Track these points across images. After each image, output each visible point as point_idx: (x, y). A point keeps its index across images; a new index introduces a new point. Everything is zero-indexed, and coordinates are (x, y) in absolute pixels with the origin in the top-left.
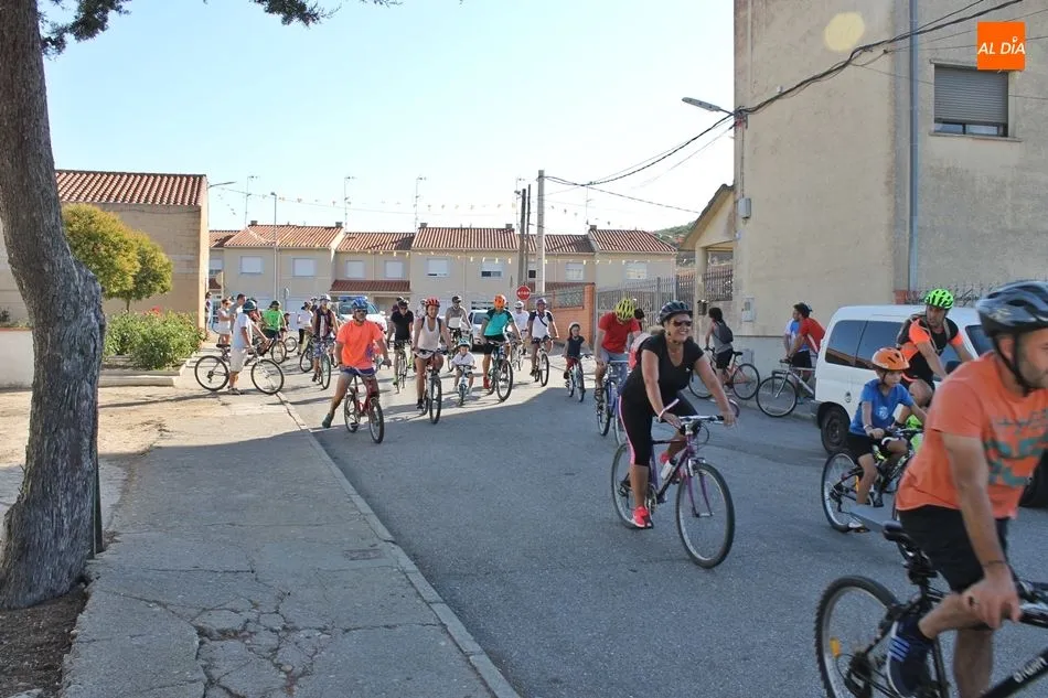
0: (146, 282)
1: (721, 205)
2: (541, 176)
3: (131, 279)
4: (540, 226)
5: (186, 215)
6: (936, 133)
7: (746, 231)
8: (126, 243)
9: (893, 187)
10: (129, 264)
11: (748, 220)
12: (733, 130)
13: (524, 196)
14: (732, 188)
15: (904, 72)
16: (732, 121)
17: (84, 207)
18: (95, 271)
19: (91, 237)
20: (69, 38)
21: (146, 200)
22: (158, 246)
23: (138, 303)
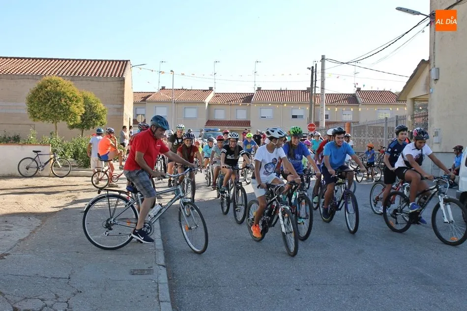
0: (92, 120)
1: (422, 72)
2: (323, 59)
3: (79, 118)
4: (323, 88)
5: (116, 83)
7: (435, 88)
8: (76, 97)
10: (78, 109)
11: (437, 81)
12: (429, 26)
13: (313, 70)
14: (428, 62)
16: (428, 20)
17: (54, 78)
18: (60, 113)
19: (58, 94)
21: (95, 75)
22: (99, 100)
23: (88, 131)
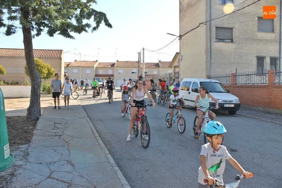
0: (49, 75)
2: (143, 49)
3: (46, 74)
4: (143, 61)
5: (58, 59)
6: (216, 42)
7: (181, 63)
8: (45, 66)
9: (206, 53)
10: (45, 71)
11: (182, 60)
12: (179, 40)
13: (139, 54)
14: (179, 53)
15: (209, 29)
16: (179, 38)
19: (37, 65)
22: (52, 67)
23: (47, 80)
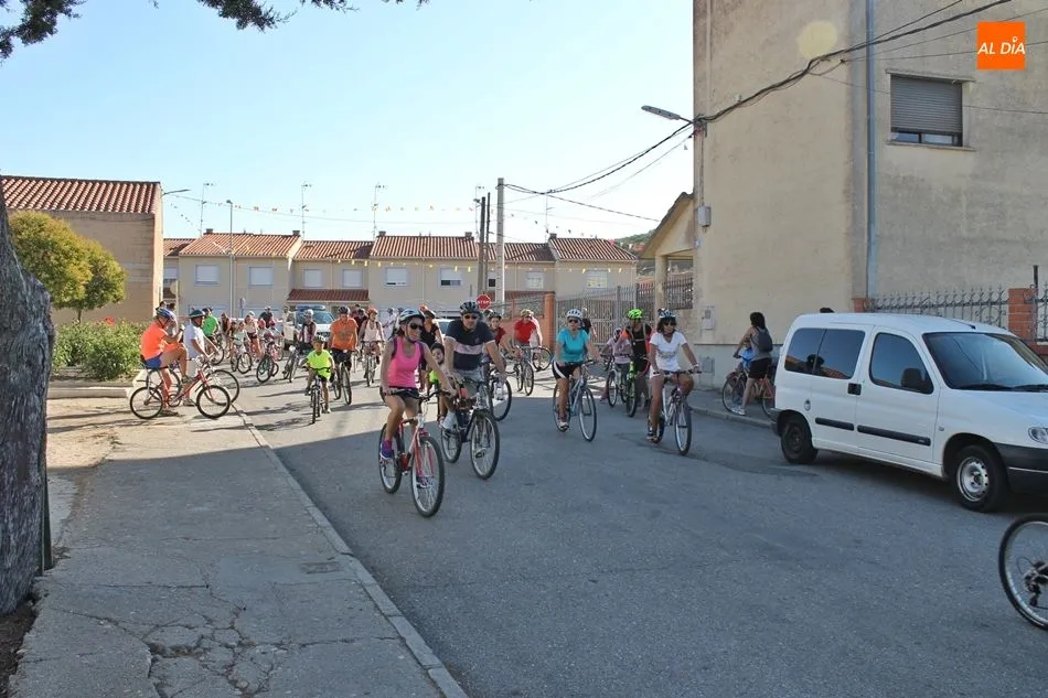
0: (97, 291)
1: (680, 214)
2: (501, 184)
3: (82, 288)
4: (500, 235)
5: (140, 223)
6: (892, 142)
7: (705, 239)
8: (77, 251)
9: (850, 194)
10: (80, 273)
11: (708, 229)
12: (692, 139)
13: (484, 204)
14: (692, 197)
15: (861, 81)
16: (691, 129)
17: (33, 215)
18: (46, 280)
19: (41, 245)
20: (16, 41)
21: (98, 208)
22: (111, 255)
23: (90, 312)
